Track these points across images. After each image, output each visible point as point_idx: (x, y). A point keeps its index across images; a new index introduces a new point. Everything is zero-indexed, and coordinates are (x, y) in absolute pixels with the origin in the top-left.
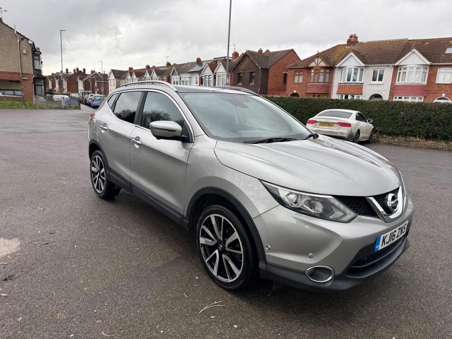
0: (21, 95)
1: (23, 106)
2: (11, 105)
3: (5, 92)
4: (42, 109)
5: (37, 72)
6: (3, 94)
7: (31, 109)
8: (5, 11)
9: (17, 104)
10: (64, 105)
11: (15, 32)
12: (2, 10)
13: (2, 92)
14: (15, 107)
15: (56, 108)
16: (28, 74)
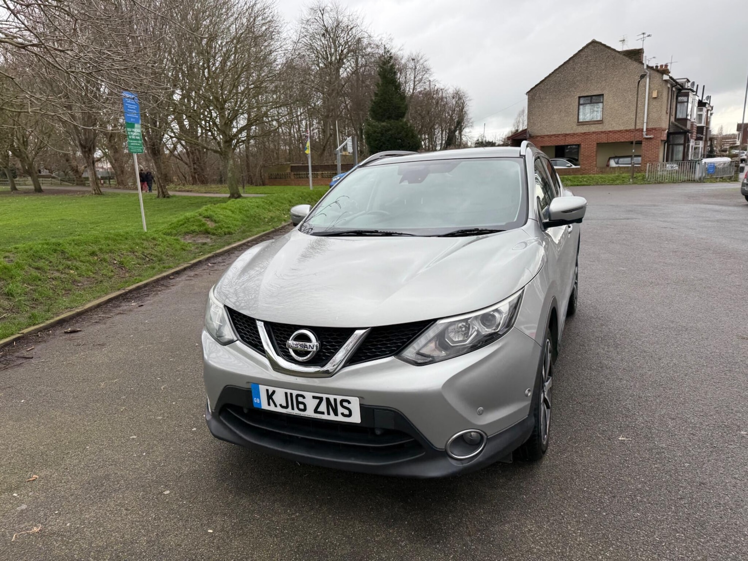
0: (640, 162)
1: (631, 180)
2: (613, 180)
3: (621, 160)
4: (660, 183)
5: (677, 123)
6: (617, 163)
7: (643, 184)
8: (649, 36)
9: (623, 178)
10: (700, 175)
11: (645, 67)
12: (645, 36)
13: (616, 160)
14: (618, 182)
15: (684, 182)
16: (655, 129)
